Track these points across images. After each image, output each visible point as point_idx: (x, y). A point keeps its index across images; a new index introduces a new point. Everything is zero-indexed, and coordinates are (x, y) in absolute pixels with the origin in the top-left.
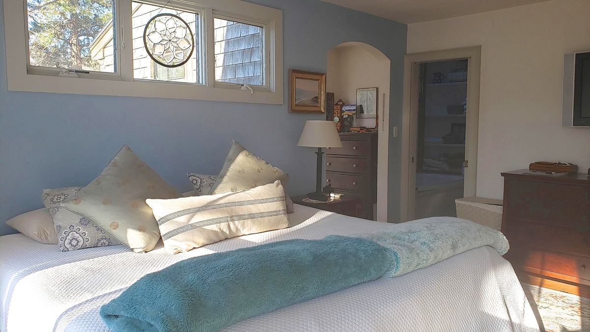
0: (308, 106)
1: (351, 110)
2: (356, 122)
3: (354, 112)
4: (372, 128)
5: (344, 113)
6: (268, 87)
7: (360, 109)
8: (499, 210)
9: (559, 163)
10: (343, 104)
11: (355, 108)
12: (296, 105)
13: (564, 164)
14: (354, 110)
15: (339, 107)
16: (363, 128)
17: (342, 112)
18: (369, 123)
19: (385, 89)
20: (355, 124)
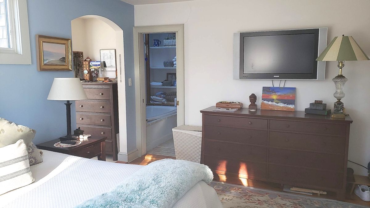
0: (57, 65)
1: (96, 65)
2: (101, 73)
3: (99, 67)
4: (113, 79)
5: (92, 67)
6: (15, 49)
7: (104, 65)
8: (200, 134)
9: (233, 103)
10: (91, 61)
11: (100, 64)
12: (45, 65)
13: (235, 103)
14: (99, 65)
15: (87, 63)
16: (106, 79)
17: (90, 66)
18: (111, 75)
19: (121, 51)
20: (100, 75)
